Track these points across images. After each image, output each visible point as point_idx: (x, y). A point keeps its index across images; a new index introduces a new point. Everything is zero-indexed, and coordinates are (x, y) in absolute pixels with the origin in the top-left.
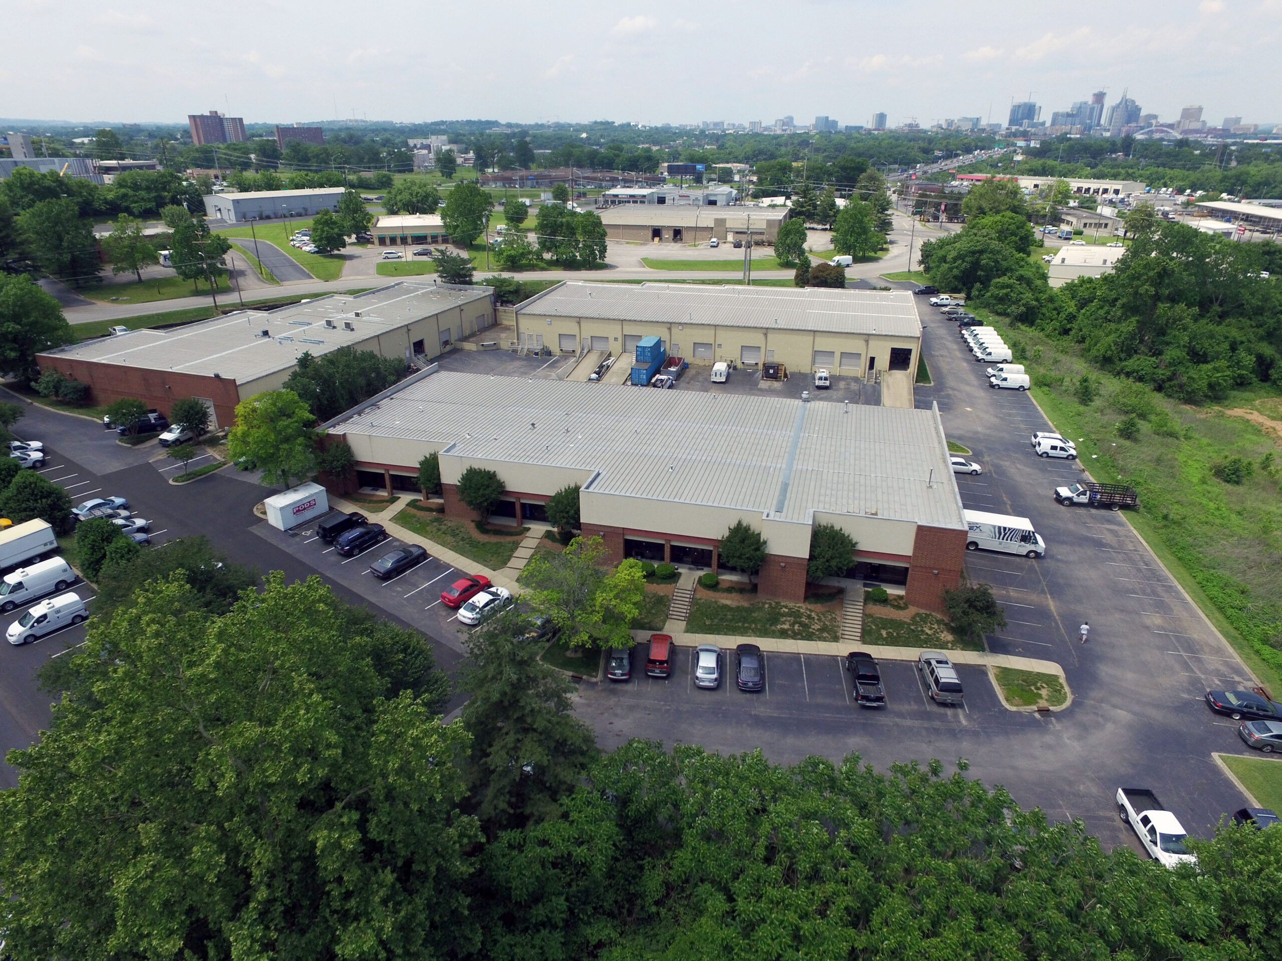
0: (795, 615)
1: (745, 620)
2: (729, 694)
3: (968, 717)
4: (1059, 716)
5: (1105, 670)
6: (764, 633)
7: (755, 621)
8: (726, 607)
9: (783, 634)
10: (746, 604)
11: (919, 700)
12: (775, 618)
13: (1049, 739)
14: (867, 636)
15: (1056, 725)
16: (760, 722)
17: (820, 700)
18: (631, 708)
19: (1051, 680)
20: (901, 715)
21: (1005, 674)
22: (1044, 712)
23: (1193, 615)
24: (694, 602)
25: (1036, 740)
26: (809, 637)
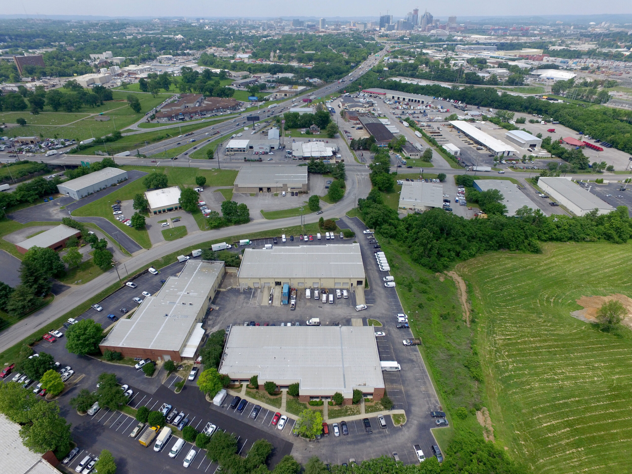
0: (351, 409)
1: (340, 413)
2: (342, 436)
3: (388, 431)
4: (404, 426)
5: (413, 408)
6: (345, 416)
7: (343, 413)
8: (336, 410)
9: (349, 415)
10: (340, 408)
11: (378, 428)
12: (347, 411)
13: (402, 433)
14: (367, 411)
15: (404, 429)
16: (350, 443)
17: (360, 433)
18: (324, 446)
19: (402, 415)
20: (375, 434)
21: (395, 415)
22: (402, 426)
23: (431, 385)
24: (329, 410)
25: (400, 433)
26: (354, 414)
